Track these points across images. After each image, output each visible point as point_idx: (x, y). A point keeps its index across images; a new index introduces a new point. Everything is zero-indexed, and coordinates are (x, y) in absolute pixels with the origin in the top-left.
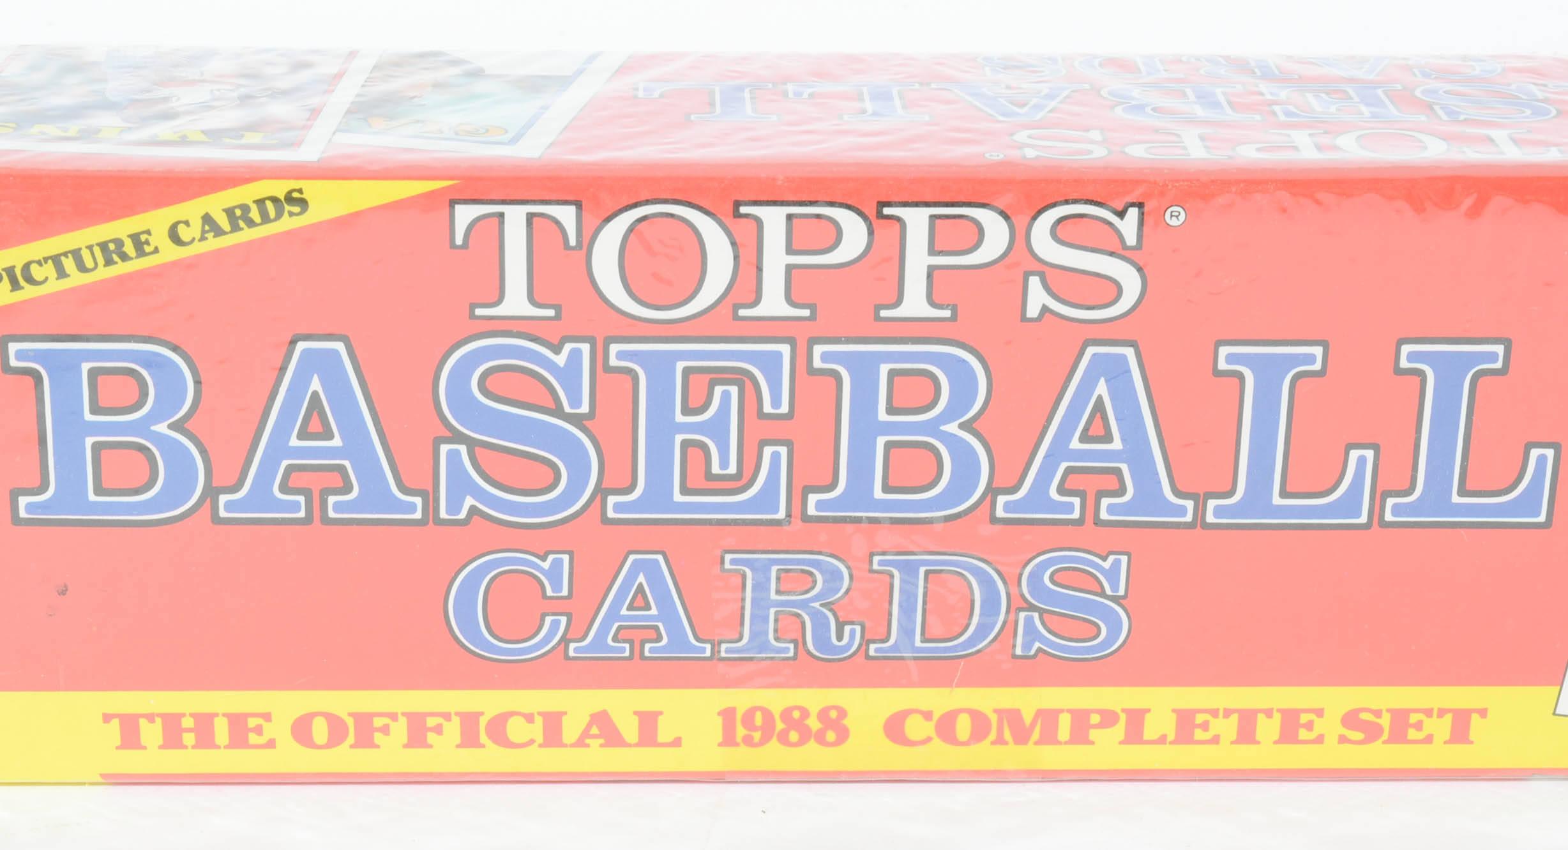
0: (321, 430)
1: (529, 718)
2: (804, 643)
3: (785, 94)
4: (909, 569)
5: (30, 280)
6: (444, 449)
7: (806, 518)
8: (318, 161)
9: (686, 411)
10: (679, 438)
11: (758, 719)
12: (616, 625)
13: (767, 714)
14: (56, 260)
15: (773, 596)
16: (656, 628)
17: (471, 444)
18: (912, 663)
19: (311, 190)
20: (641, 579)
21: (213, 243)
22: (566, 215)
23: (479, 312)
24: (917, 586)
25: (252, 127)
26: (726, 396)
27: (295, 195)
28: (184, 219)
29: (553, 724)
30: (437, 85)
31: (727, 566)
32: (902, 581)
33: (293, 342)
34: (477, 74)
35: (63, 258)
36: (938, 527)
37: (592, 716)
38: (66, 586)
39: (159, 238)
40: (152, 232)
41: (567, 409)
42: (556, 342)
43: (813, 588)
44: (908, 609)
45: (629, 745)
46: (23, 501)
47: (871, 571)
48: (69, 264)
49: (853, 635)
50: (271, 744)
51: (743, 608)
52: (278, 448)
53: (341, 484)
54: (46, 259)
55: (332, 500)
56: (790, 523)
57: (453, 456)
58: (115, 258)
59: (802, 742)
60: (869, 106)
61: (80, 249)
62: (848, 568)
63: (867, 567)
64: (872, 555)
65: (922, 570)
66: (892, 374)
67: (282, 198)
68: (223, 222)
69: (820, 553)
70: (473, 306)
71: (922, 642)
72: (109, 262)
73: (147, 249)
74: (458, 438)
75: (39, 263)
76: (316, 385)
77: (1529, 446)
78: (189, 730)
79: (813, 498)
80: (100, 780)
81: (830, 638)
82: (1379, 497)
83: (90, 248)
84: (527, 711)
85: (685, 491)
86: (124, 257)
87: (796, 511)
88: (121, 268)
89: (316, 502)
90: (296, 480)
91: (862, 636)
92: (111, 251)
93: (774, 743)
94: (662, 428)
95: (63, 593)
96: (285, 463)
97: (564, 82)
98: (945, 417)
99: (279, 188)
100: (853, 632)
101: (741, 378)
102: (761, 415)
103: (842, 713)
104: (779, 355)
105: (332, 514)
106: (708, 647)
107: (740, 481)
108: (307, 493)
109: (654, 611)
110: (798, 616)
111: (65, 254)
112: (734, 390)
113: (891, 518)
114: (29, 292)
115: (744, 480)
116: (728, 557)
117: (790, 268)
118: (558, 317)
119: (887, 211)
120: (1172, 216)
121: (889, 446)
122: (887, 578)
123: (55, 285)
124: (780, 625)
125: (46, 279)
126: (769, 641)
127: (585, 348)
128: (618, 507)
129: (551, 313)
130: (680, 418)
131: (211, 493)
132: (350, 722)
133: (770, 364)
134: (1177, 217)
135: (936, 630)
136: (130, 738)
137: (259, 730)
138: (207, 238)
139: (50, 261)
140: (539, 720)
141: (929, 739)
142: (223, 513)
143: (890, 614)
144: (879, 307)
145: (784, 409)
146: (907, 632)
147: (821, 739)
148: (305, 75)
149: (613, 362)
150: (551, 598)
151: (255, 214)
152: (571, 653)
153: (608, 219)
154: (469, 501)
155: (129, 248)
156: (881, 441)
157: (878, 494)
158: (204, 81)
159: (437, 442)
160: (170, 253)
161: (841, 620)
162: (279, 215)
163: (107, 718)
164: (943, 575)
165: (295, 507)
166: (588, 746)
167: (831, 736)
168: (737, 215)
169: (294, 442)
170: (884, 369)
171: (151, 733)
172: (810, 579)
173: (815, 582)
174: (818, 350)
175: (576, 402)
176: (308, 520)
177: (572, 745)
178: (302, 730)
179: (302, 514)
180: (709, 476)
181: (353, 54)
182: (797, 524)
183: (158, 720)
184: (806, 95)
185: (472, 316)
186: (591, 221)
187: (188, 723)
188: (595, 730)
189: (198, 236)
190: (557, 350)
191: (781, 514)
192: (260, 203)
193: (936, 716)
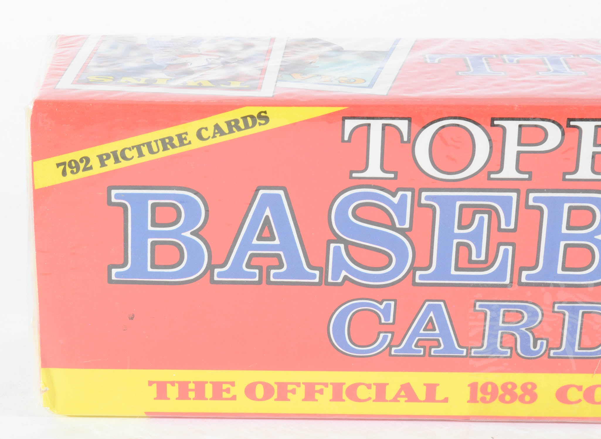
0: (269, 236)
1: (369, 386)
2: (516, 349)
3: (504, 61)
4: (574, 311)
5: (125, 158)
6: (332, 246)
7: (520, 284)
8: (273, 96)
9: (460, 227)
10: (455, 241)
11: (489, 389)
12: (417, 338)
13: (494, 386)
14: (138, 148)
15: (501, 324)
16: (438, 340)
17: (347, 244)
18: (573, 361)
19: (271, 112)
20: (432, 314)
21: (220, 139)
22: (403, 125)
23: (354, 175)
24: (577, 320)
25: (234, 79)
26: (482, 220)
27: (263, 114)
28: (205, 127)
29: (381, 389)
30: (322, 56)
31: (477, 308)
32: (570, 317)
33: (257, 190)
34: (340, 50)
35: (142, 147)
36: (591, 289)
37: (402, 386)
38: (133, 315)
39: (192, 136)
40: (188, 133)
41: (398, 226)
42: (394, 191)
43: (522, 320)
44: (572, 332)
45: (421, 401)
46: (114, 271)
47: (554, 312)
48: (145, 150)
49: (542, 345)
50: (234, 398)
51: (484, 330)
52: (247, 245)
53: (277, 264)
54: (133, 147)
55: (273, 272)
56: (512, 286)
57: (337, 250)
58: (169, 146)
59: (512, 401)
60: (550, 67)
61: (151, 142)
62: (541, 310)
63: (551, 309)
64: (554, 303)
65: (581, 312)
66: (570, 209)
67: (256, 116)
68: (225, 129)
69: (527, 302)
70: (352, 172)
71: (579, 349)
72: (165, 148)
73: (185, 142)
74: (339, 240)
75: (130, 149)
76: (268, 212)
78: (192, 390)
79: (524, 273)
80: (145, 415)
81: (530, 347)
83: (156, 141)
84: (368, 383)
85: (457, 269)
86: (173, 146)
87: (515, 280)
88: (171, 152)
89: (265, 272)
90: (255, 261)
91: (547, 346)
92: (167, 143)
93: (497, 401)
95: (132, 318)
96: (249, 253)
97: (387, 54)
99: (254, 111)
100: (542, 344)
101: (490, 210)
102: (500, 229)
103: (534, 386)
104: (511, 198)
105: (272, 279)
107: (487, 264)
108: (260, 268)
109: (437, 331)
110: (513, 335)
111: (143, 145)
112: (486, 216)
113: (565, 284)
114: (124, 164)
115: (489, 264)
116: (478, 304)
117: (519, 153)
118: (395, 178)
119: (572, 123)
121: (567, 246)
122: (562, 316)
123: (137, 160)
124: (503, 340)
125: (133, 157)
126: (497, 348)
127: (409, 194)
128: (422, 277)
129: (392, 176)
130: (456, 231)
131: (211, 267)
132: (276, 387)
133: (506, 203)
135: (587, 342)
136: (162, 394)
137: (228, 391)
138: (216, 137)
139: (135, 148)
140: (374, 388)
141: (580, 401)
142: (216, 278)
143: (562, 335)
144: (565, 174)
145: (512, 226)
146: (571, 344)
147: (522, 399)
149: (423, 201)
150: (384, 324)
151: (241, 124)
152: (393, 353)
153: (425, 127)
154: (344, 273)
155: (176, 142)
156: (562, 244)
157: (560, 271)
158: (201, 54)
159: (329, 242)
160: (197, 144)
161: (536, 337)
162: (254, 125)
163: (151, 383)
164: (592, 315)
165: (254, 275)
166: (399, 401)
167: (527, 398)
168: (493, 125)
169: (255, 242)
170: (566, 206)
171: (173, 391)
172: (520, 315)
173: (523, 317)
174: (532, 196)
175: (402, 222)
176: (259, 282)
177: (390, 401)
178: (250, 391)
179: (257, 279)
180: (470, 261)
181: (272, 40)
182: (516, 286)
183: (177, 385)
184: (515, 62)
185: (351, 177)
186: (416, 128)
187: (192, 386)
188: (403, 393)
189: (212, 136)
190: (394, 195)
191: (507, 282)
192: (244, 118)
193: (584, 389)
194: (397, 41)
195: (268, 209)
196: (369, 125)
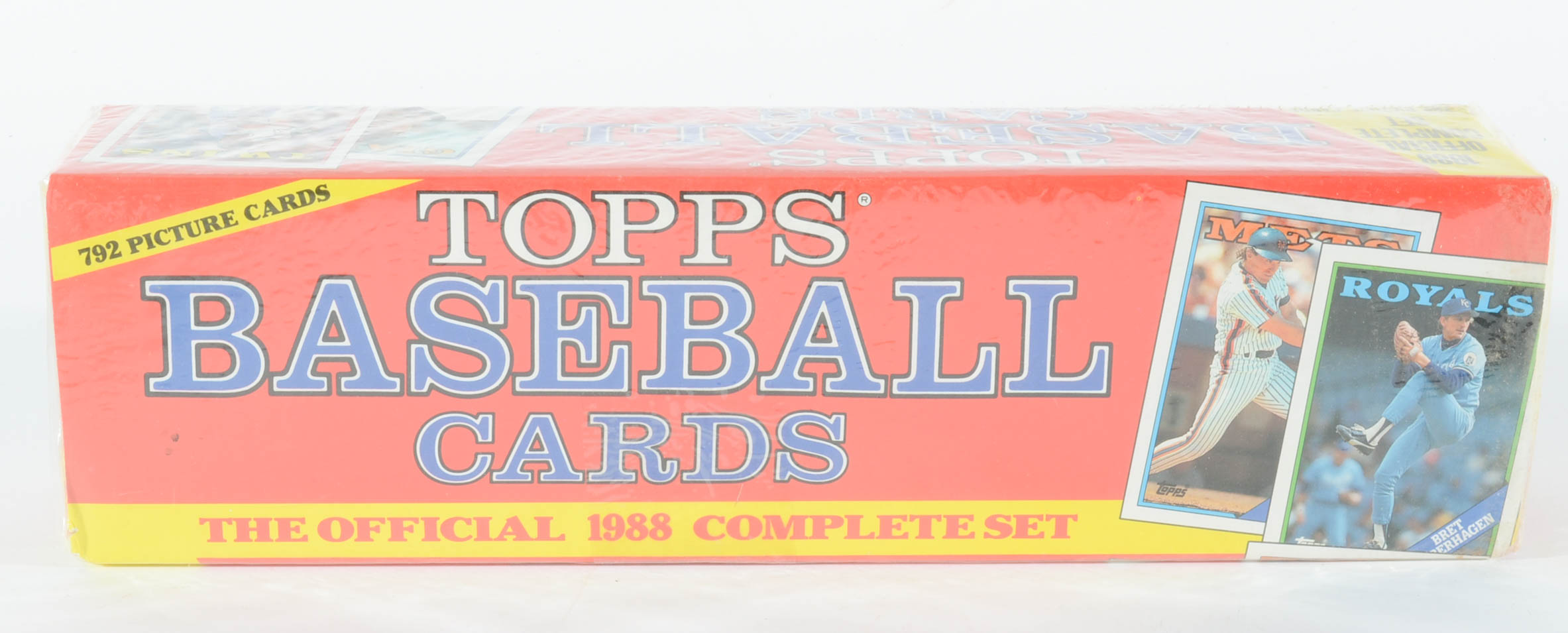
0: (337, 335)
1: (468, 521)
2: (642, 472)
3: (632, 130)
4: (707, 424)
5: (159, 242)
6: (414, 347)
7: (641, 392)
8: (337, 168)
9: (564, 323)
10: (560, 340)
11: (614, 522)
12: (523, 460)
13: (620, 519)
14: (176, 230)
15: (621, 442)
16: (548, 463)
17: (431, 344)
18: (710, 485)
19: (332, 185)
20: (538, 430)
21: (272, 219)
22: (488, 200)
23: (435, 261)
24: (712, 435)
25: (297, 150)
26: (589, 313)
27: (322, 188)
28: (254, 204)
29: (483, 526)
30: (414, 126)
31: (592, 422)
32: (702, 431)
33: (320, 280)
34: (441, 119)
35: (180, 228)
36: (724, 397)
37: (509, 520)
38: (177, 435)
39: (239, 216)
40: (235, 212)
41: (490, 322)
42: (483, 279)
43: (646, 436)
44: (706, 450)
45: (532, 539)
46: (152, 381)
47: (683, 425)
48: (183, 232)
49: (672, 467)
50: (305, 539)
51: (602, 449)
52: (311, 347)
53: (349, 370)
54: (169, 229)
55: (344, 380)
56: (630, 394)
57: (419, 352)
58: (212, 228)
59: (641, 538)
60: (683, 136)
61: (190, 223)
62: (668, 423)
63: (680, 422)
64: (683, 415)
65: (715, 425)
66: (692, 299)
67: (314, 190)
68: (279, 206)
69: (650, 414)
70: (431, 257)
71: (717, 471)
72: (208, 231)
73: (231, 222)
74: (422, 340)
75: (165, 231)
76: (334, 307)
77: (1093, 344)
78: (253, 529)
79: (645, 379)
80: (197, 562)
81: (658, 469)
82: (1001, 377)
83: (196, 222)
84: (466, 517)
85: (564, 374)
86: (217, 227)
87: (635, 387)
88: (215, 234)
89: (334, 380)
90: (322, 367)
91: (678, 468)
92: (209, 224)
93: (624, 538)
94: (549, 334)
95: (176, 440)
96: (315, 357)
97: (495, 124)
98: (727, 326)
99: (312, 185)
100: (672, 465)
101: (598, 302)
102: (611, 325)
103: (667, 518)
104: (621, 287)
105: (344, 389)
106: (581, 475)
108: (328, 375)
109: (546, 452)
110: (637, 454)
111: (181, 226)
112: (594, 309)
113: (694, 391)
114: (159, 249)
116: (592, 416)
117: (627, 233)
118: (483, 264)
119: (686, 197)
120: (862, 200)
121: (692, 345)
122: (693, 430)
123: (174, 245)
124: (626, 460)
125: (169, 241)
126: (619, 471)
127: (501, 283)
128: (523, 384)
129: (479, 261)
130: (560, 327)
131: (269, 375)
132: (355, 524)
133: (616, 293)
134: (866, 200)
135: (725, 464)
136: (216, 535)
137: (297, 529)
138: (267, 216)
139: (172, 230)
140: (474, 523)
141: (722, 536)
142: (276, 389)
143: (695, 453)
144: (682, 257)
145: (626, 321)
146: (706, 465)
147: (653, 535)
148: (333, 121)
149: (519, 292)
150: (482, 443)
151: (297, 201)
152: (494, 479)
153: (514, 203)
154: (429, 381)
155: (220, 222)
156: (687, 342)
157: (686, 375)
158: (270, 125)
159: (410, 343)
160: (245, 225)
161: (664, 457)
162: (312, 201)
163: (202, 521)
164: (729, 428)
165: (321, 384)
166: (506, 540)
167: (660, 534)
168: (594, 200)
169: (320, 343)
170: (687, 296)
171: (230, 531)
172: (644, 431)
173: (647, 432)
174: (646, 284)
175: (496, 318)
176: (328, 393)
177: (495, 540)
178: (324, 530)
179: (325, 389)
180: (579, 365)
181: (364, 109)
182: (635, 395)
183: (234, 523)
184: (644, 131)
185: (431, 263)
186: (503, 206)
187: (253, 524)
188: (510, 530)
189: (262, 214)
190: (483, 284)
191: (625, 389)
192: (301, 193)
193: (727, 520)
194: (517, 109)
195: (334, 302)
196: (448, 201)
